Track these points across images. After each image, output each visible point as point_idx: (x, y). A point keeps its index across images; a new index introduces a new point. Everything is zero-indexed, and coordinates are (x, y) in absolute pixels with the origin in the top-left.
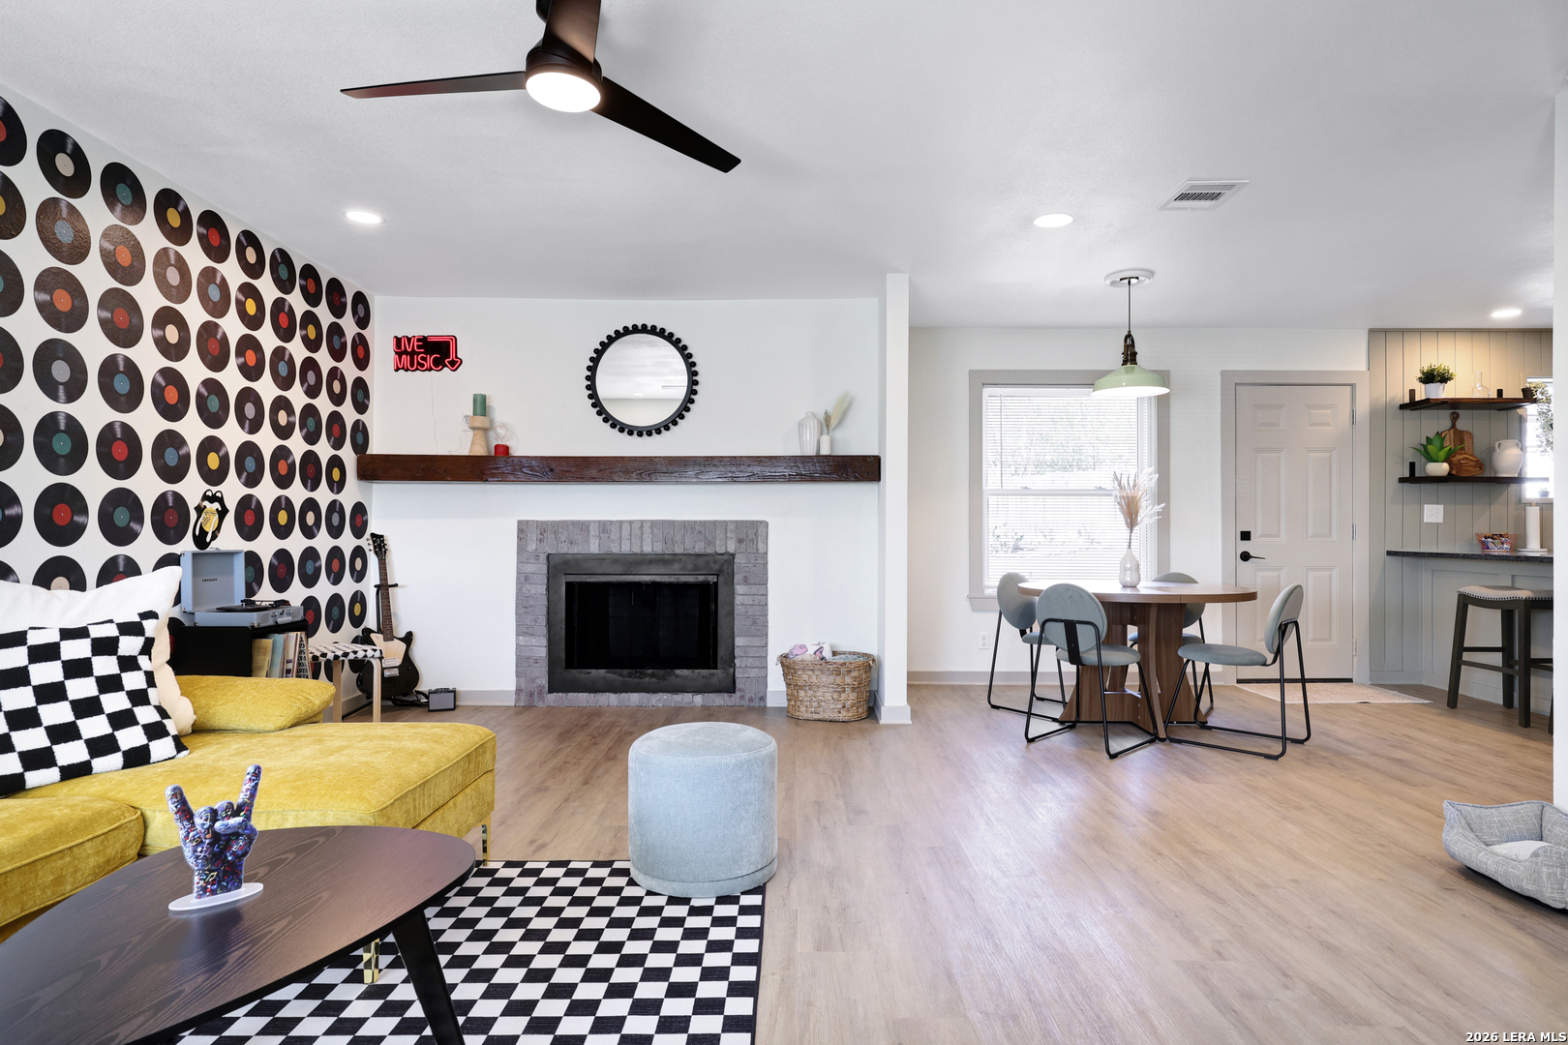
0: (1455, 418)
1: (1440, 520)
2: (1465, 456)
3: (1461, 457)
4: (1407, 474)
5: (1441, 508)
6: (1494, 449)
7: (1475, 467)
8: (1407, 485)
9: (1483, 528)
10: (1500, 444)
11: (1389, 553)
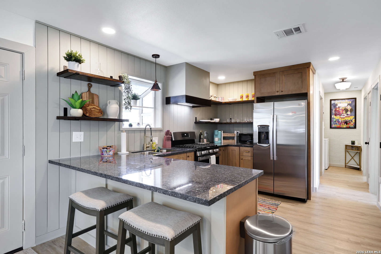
0: (90, 86)
1: (82, 140)
2: (94, 106)
3: (92, 107)
4: (62, 114)
5: (82, 133)
6: (107, 105)
7: (99, 113)
8: (62, 121)
9: (103, 144)
10: (109, 102)
11: (51, 162)
